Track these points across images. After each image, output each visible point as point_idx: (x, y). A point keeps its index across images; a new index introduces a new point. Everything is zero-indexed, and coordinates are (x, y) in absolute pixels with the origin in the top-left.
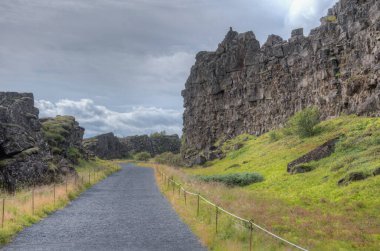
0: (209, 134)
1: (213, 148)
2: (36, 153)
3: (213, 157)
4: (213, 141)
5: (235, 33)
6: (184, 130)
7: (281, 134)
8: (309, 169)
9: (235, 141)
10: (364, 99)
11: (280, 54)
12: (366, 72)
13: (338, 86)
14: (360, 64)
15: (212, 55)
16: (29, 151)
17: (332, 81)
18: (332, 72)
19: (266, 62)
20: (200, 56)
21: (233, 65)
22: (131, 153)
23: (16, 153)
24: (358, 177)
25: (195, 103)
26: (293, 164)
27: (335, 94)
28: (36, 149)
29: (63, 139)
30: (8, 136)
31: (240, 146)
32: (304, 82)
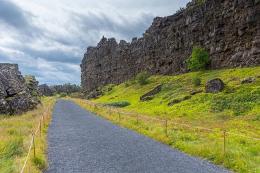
0: (94, 84)
1: (97, 90)
2: (24, 94)
3: (98, 94)
4: (96, 87)
5: (106, 39)
6: (82, 83)
7: (130, 83)
8: (151, 99)
9: (107, 87)
10: (166, 68)
11: (127, 48)
12: (167, 57)
13: (155, 63)
14: (164, 53)
15: (95, 48)
16: (21, 93)
17: (152, 60)
18: (152, 56)
19: (121, 52)
20: (89, 49)
21: (105, 53)
22: (55, 93)
23: (15, 94)
24: (176, 102)
25: (87, 70)
26: (143, 96)
27: (153, 66)
28: (24, 92)
29: (30, 87)
30: (10, 85)
31: (110, 89)
32: (139, 61)
